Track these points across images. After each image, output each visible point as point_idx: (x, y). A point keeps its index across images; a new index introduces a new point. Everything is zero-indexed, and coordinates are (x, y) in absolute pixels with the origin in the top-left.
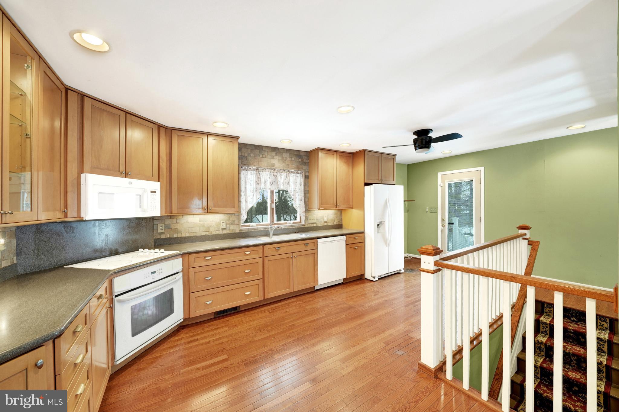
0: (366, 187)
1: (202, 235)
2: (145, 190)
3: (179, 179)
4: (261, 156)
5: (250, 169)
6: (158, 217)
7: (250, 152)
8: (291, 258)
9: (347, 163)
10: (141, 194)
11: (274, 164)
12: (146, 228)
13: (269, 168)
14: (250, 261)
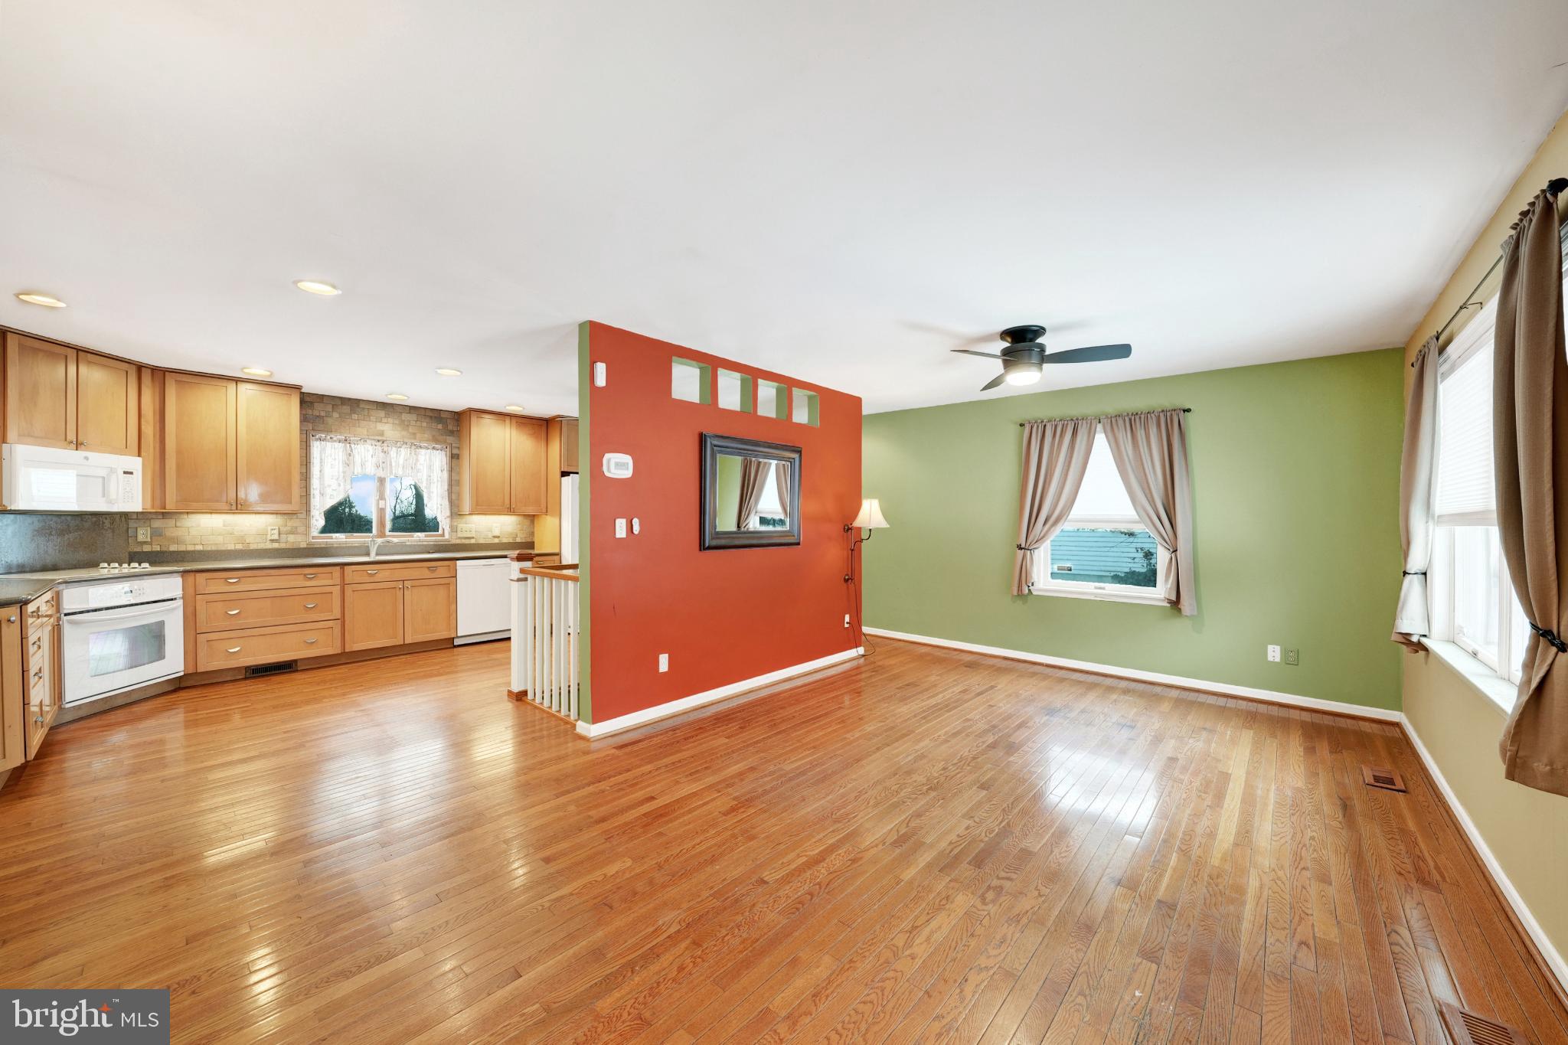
0: (563, 479)
1: (229, 548)
2: (112, 470)
3: (179, 452)
4: (355, 416)
5: (331, 438)
6: (137, 513)
7: (331, 410)
8: (400, 588)
9: (535, 435)
10: (105, 476)
11: (383, 431)
12: (113, 532)
13: (372, 438)
14: (317, 590)
